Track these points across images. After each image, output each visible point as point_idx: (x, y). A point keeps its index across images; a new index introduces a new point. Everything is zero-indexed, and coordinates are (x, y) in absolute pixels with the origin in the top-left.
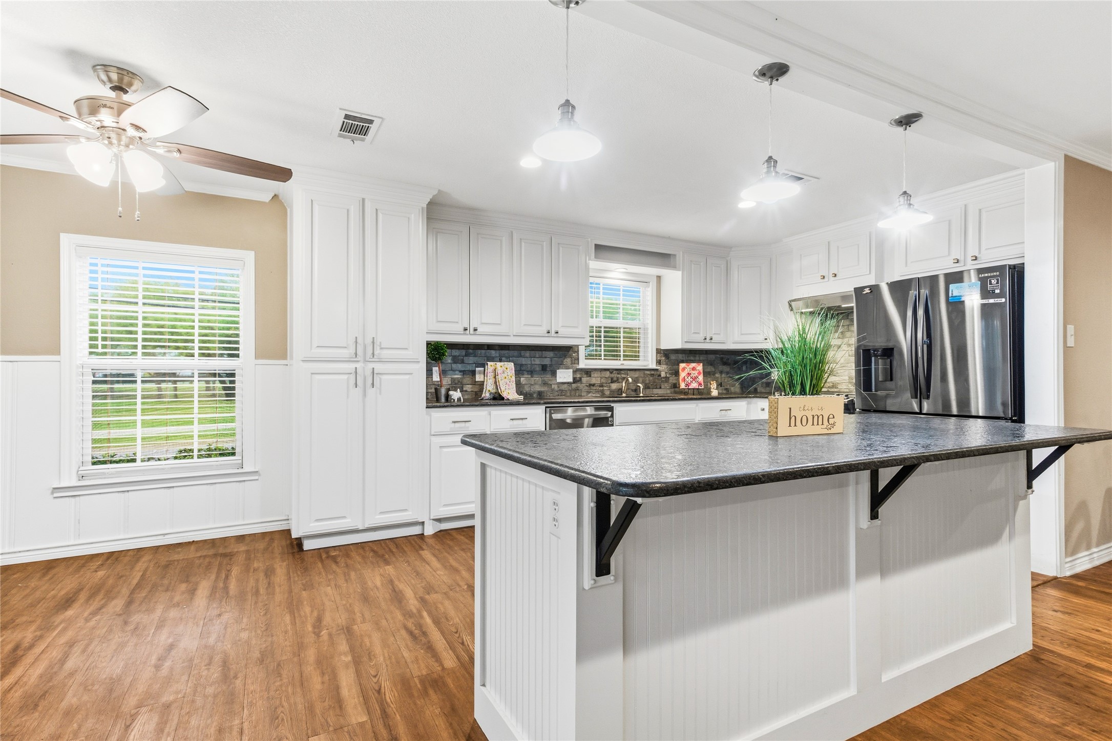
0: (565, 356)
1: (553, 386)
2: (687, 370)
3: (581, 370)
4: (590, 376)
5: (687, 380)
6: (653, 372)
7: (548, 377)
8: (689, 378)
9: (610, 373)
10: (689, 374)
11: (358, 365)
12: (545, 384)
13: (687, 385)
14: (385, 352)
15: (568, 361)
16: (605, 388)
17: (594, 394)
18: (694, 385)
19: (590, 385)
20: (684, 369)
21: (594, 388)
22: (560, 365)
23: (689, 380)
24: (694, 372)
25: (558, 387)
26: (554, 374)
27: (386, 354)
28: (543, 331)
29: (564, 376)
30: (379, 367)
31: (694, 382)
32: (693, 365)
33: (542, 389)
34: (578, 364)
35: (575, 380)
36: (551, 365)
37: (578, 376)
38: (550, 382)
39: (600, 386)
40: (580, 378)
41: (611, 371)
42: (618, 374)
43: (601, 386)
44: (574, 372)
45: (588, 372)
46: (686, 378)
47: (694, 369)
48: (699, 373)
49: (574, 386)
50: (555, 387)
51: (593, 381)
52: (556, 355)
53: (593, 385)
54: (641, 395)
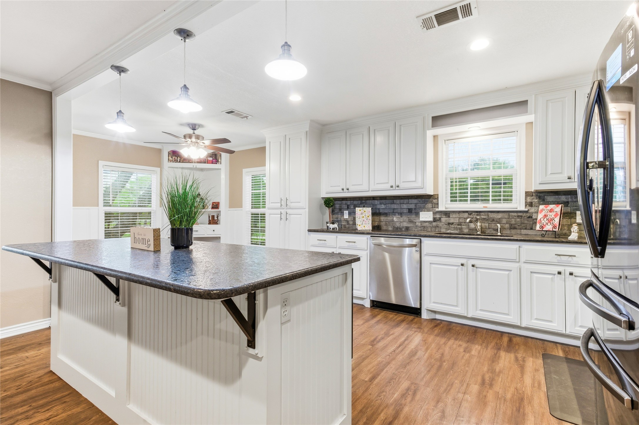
0: (426, 203)
1: (417, 223)
2: (544, 211)
3: (441, 212)
4: (449, 217)
5: (543, 222)
6: (520, 214)
7: (413, 217)
8: (545, 219)
9: (469, 214)
10: (545, 216)
11: (282, 211)
12: (411, 221)
13: (542, 227)
14: (293, 204)
15: (429, 205)
16: (463, 227)
17: (452, 230)
18: (549, 227)
19: (449, 224)
20: (542, 211)
21: (453, 226)
22: (423, 209)
23: (544, 221)
24: (551, 214)
25: (421, 224)
26: (417, 214)
27: (293, 205)
28: (388, 186)
29: (426, 216)
30: (289, 211)
31: (549, 224)
32: (551, 206)
33: (409, 225)
34: (438, 208)
35: (435, 220)
36: (415, 209)
37: (438, 216)
38: (414, 221)
39: (458, 225)
40: (440, 218)
41: (470, 213)
42: (477, 215)
43: (460, 224)
44: (434, 213)
45: (447, 214)
46: (542, 219)
47: (551, 211)
48: (556, 215)
49: (434, 224)
50: (418, 224)
51: (452, 220)
52: (420, 201)
53: (452, 224)
54: (499, 234)
